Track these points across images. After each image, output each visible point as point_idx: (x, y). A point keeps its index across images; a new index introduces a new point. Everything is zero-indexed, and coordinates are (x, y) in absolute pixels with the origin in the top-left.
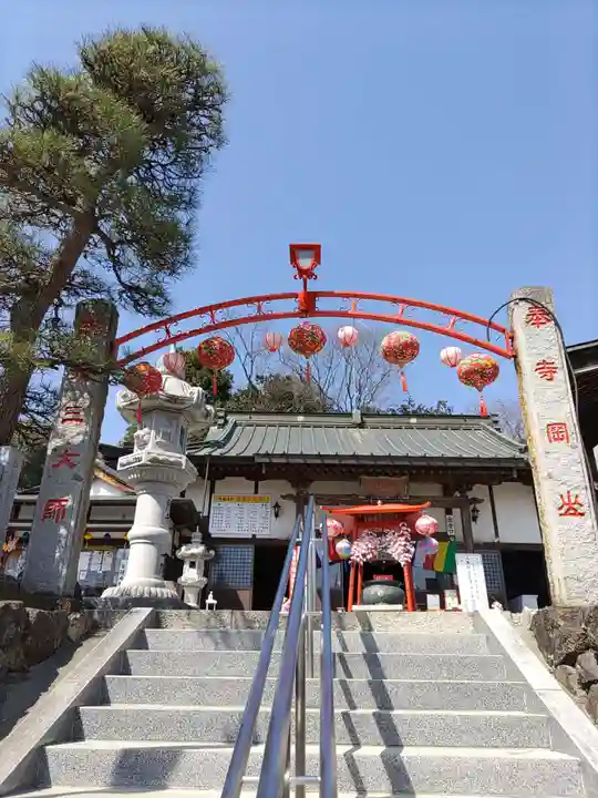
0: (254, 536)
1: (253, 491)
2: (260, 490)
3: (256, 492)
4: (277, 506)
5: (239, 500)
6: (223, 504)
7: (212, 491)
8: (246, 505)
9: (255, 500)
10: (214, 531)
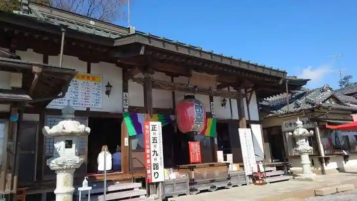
0: (88, 109)
1: (86, 72)
2: (92, 70)
3: (89, 71)
4: (109, 85)
8: (80, 82)
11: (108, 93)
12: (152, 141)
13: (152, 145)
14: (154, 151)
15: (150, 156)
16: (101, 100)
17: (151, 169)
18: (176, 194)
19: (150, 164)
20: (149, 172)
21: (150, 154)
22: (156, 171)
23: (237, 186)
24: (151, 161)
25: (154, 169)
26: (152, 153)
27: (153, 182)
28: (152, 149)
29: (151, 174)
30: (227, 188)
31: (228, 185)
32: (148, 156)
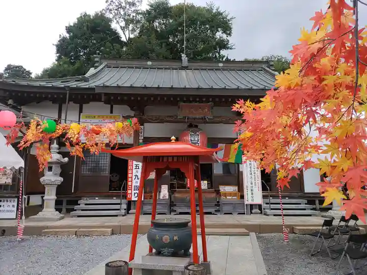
1: (109, 111)
2: (114, 111)
5: (99, 117)
6: (88, 120)
7: (81, 111)
9: (111, 117)
12: (134, 167)
13: (134, 171)
14: (136, 176)
15: (132, 179)
17: (132, 190)
19: (132, 185)
20: (129, 192)
21: (132, 177)
22: (136, 192)
23: (231, 214)
24: (132, 183)
25: (134, 190)
26: (134, 177)
27: (132, 200)
28: (134, 174)
29: (131, 194)
30: (214, 214)
31: (216, 211)
32: (130, 179)
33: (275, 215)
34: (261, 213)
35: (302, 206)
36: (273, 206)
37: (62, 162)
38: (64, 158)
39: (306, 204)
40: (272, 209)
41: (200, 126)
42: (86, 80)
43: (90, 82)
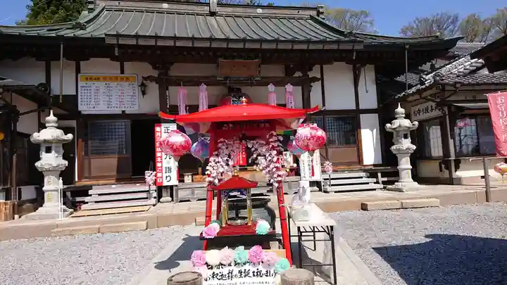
0: (123, 112)
1: (119, 71)
2: (126, 71)
3: (122, 72)
4: (143, 85)
5: (105, 79)
6: (89, 83)
7: (78, 71)
8: (114, 84)
9: (122, 79)
10: (84, 107)
11: (144, 93)
14: (167, 155)
15: (162, 159)
16: (137, 103)
17: (162, 173)
18: (195, 199)
19: (162, 167)
20: (160, 175)
21: (161, 157)
22: (168, 174)
24: (162, 164)
25: (165, 172)
26: (164, 157)
27: (164, 185)
29: (162, 177)
31: (268, 191)
32: (159, 159)
33: (335, 192)
34: (320, 190)
35: (365, 180)
36: (333, 182)
37: (64, 140)
38: (66, 134)
39: (368, 177)
40: (332, 185)
41: (244, 89)
42: (82, 27)
43: (88, 30)
